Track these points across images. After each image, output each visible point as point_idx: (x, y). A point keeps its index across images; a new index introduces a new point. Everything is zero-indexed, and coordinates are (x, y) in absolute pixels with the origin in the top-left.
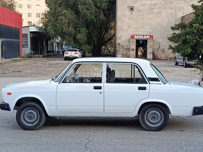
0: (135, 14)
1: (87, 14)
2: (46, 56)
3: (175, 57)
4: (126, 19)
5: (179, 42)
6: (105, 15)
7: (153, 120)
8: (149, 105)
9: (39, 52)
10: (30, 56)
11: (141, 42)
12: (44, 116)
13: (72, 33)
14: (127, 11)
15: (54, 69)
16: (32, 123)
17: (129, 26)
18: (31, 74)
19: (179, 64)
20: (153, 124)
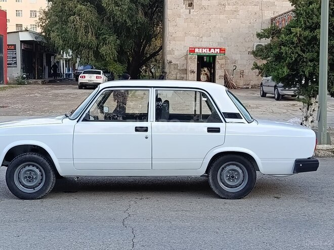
0: (195, 13)
1: (115, 12)
2: (48, 82)
3: (261, 84)
4: (180, 22)
5: (269, 57)
6: (146, 14)
7: (231, 180)
8: (225, 157)
9: (36, 75)
10: (20, 82)
11: (205, 60)
12: (52, 176)
13: (92, 45)
14: (182, 8)
15: (62, 103)
16: (33, 187)
17: (185, 33)
18: (25, 111)
19: (267, 95)
20: (231, 187)
